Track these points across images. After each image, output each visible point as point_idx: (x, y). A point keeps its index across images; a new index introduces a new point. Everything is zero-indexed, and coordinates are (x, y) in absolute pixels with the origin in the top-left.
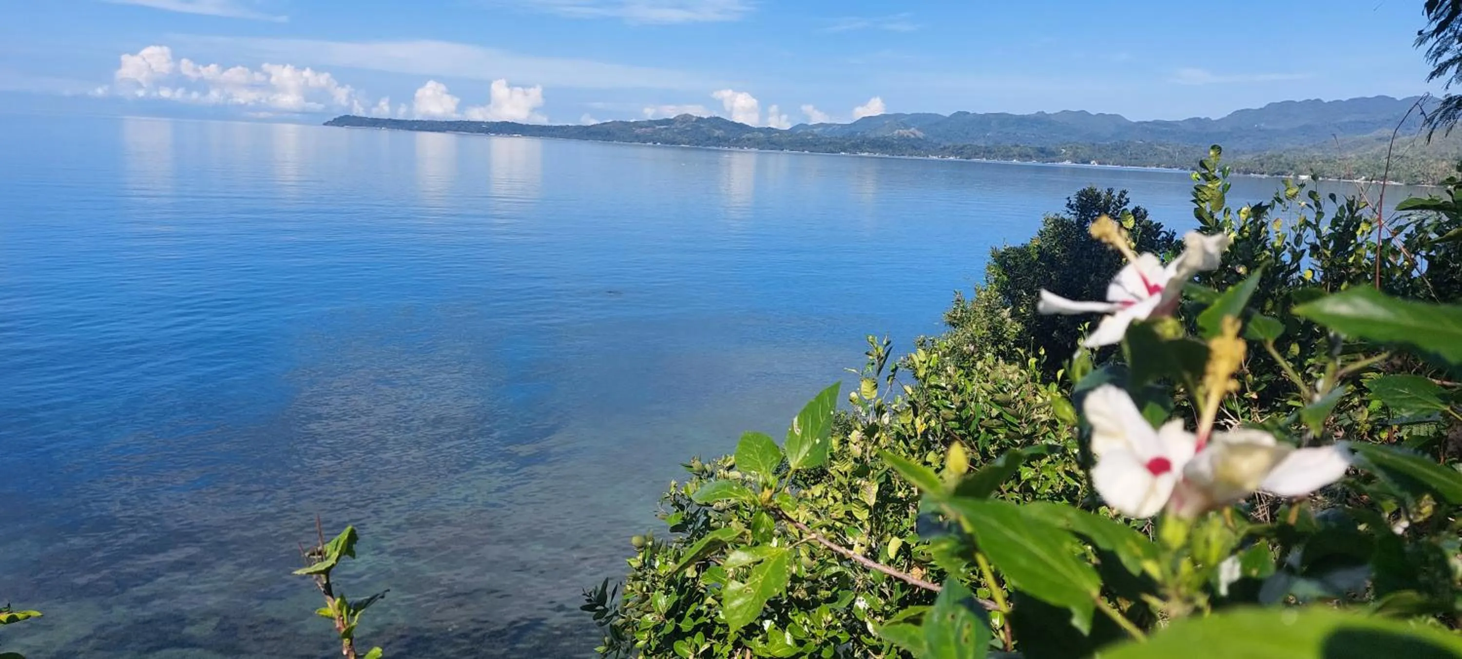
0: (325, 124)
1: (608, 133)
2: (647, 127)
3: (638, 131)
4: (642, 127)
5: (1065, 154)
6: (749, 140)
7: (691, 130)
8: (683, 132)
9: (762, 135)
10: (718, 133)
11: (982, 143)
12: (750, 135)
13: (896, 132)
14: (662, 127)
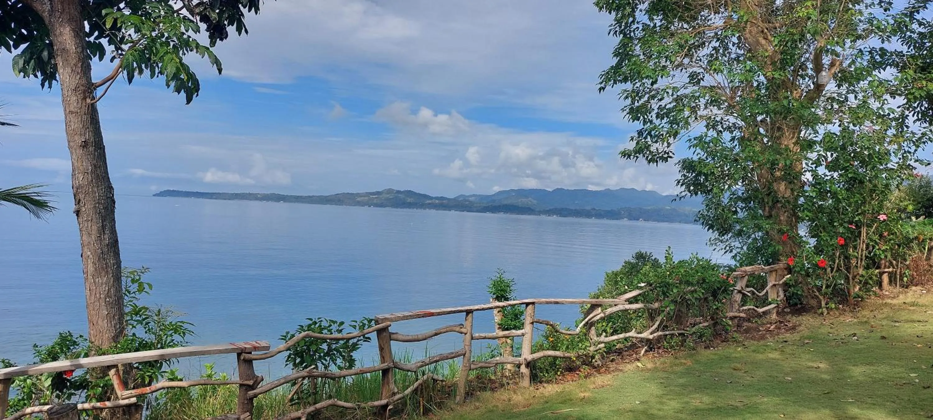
0: (154, 195)
1: (339, 200)
2: (364, 196)
3: (359, 199)
4: (361, 197)
5: (624, 214)
6: (429, 204)
7: (393, 198)
8: (388, 199)
9: (437, 201)
10: (409, 200)
11: (572, 208)
12: (430, 201)
13: (520, 200)
14: (374, 196)
